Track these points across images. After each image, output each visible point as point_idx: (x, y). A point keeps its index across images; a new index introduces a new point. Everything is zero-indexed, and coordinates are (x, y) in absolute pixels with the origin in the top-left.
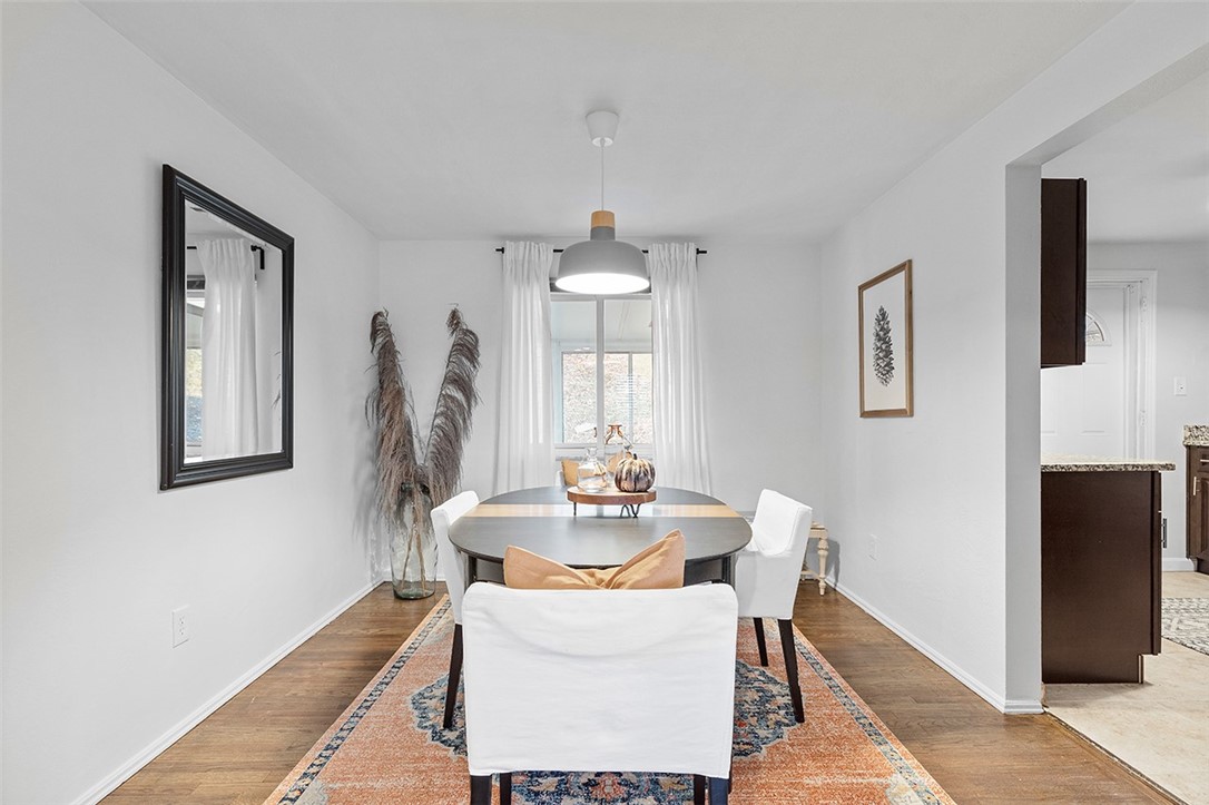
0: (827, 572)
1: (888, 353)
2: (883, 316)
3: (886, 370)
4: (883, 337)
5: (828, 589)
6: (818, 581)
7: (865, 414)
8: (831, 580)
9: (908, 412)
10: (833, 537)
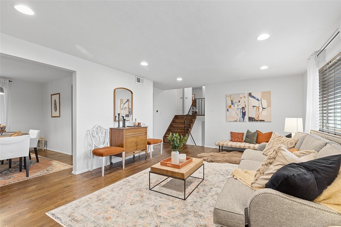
0: (44, 146)
1: (56, 107)
2: (55, 101)
3: (56, 110)
4: (55, 104)
5: (44, 150)
6: (42, 149)
7: (52, 117)
8: (45, 148)
9: (59, 117)
10: (46, 140)
